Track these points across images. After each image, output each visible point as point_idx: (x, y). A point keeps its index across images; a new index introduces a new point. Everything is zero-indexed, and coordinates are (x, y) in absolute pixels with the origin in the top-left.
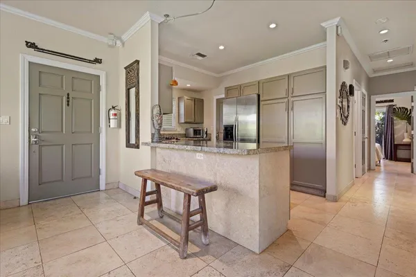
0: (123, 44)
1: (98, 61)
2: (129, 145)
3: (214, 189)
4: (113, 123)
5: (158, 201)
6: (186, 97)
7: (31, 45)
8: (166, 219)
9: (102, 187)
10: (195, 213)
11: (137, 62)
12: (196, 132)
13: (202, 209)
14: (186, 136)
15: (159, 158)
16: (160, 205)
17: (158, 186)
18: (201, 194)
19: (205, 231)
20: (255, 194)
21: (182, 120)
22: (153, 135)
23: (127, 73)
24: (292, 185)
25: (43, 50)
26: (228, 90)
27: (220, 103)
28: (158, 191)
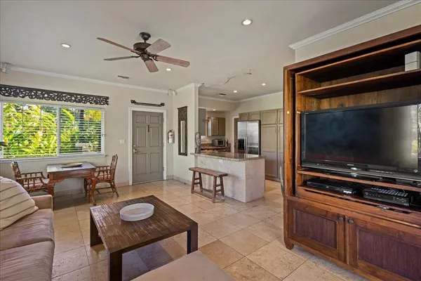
0: (176, 93)
1: (162, 104)
2: (180, 154)
3: (226, 175)
4: (170, 140)
5: (201, 183)
6: (212, 118)
7: (133, 102)
8: (204, 192)
9: (165, 178)
10: (218, 186)
11: (186, 107)
12: (220, 142)
13: (222, 184)
14: (212, 145)
15: (199, 162)
16: (201, 186)
17: (200, 174)
18: (221, 177)
19: (223, 194)
20: (243, 177)
21: (210, 134)
22: (196, 149)
23: (179, 112)
24: (266, 176)
25: (138, 104)
26: (241, 115)
27: (236, 121)
28: (200, 178)
